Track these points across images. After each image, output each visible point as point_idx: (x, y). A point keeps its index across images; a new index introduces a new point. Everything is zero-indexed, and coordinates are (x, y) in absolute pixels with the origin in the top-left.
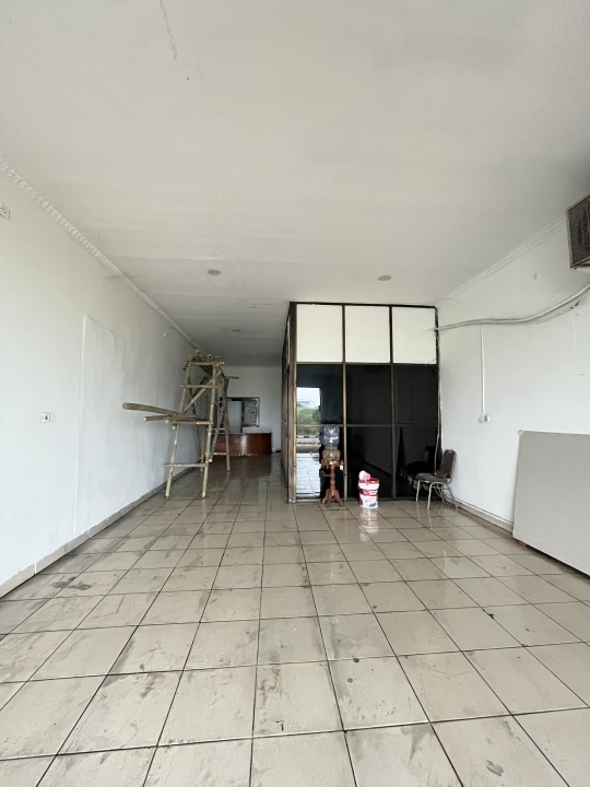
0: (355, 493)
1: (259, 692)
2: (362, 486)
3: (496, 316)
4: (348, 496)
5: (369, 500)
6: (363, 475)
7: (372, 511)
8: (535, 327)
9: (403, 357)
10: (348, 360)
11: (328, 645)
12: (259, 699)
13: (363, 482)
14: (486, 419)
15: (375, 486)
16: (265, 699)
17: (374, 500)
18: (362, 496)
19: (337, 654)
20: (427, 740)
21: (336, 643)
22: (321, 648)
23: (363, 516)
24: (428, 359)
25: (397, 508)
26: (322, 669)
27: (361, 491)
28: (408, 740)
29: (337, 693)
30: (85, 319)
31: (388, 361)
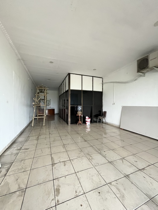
0: (84, 122)
1: (90, 160)
2: (86, 120)
3: (118, 81)
4: (83, 123)
5: (88, 123)
6: (87, 117)
7: (89, 126)
8: (127, 84)
9: (95, 89)
10: (83, 90)
11: (98, 150)
12: (91, 161)
13: (87, 119)
14: (114, 104)
15: (90, 120)
16: (92, 161)
17: (89, 123)
18: (86, 122)
19: (100, 151)
20: (124, 160)
21: (99, 150)
22: (97, 151)
23: (87, 127)
24: (101, 90)
25: (94, 124)
26: (99, 154)
27: (87, 121)
28: (121, 161)
29: (105, 157)
30: (14, 72)
31: (92, 90)
